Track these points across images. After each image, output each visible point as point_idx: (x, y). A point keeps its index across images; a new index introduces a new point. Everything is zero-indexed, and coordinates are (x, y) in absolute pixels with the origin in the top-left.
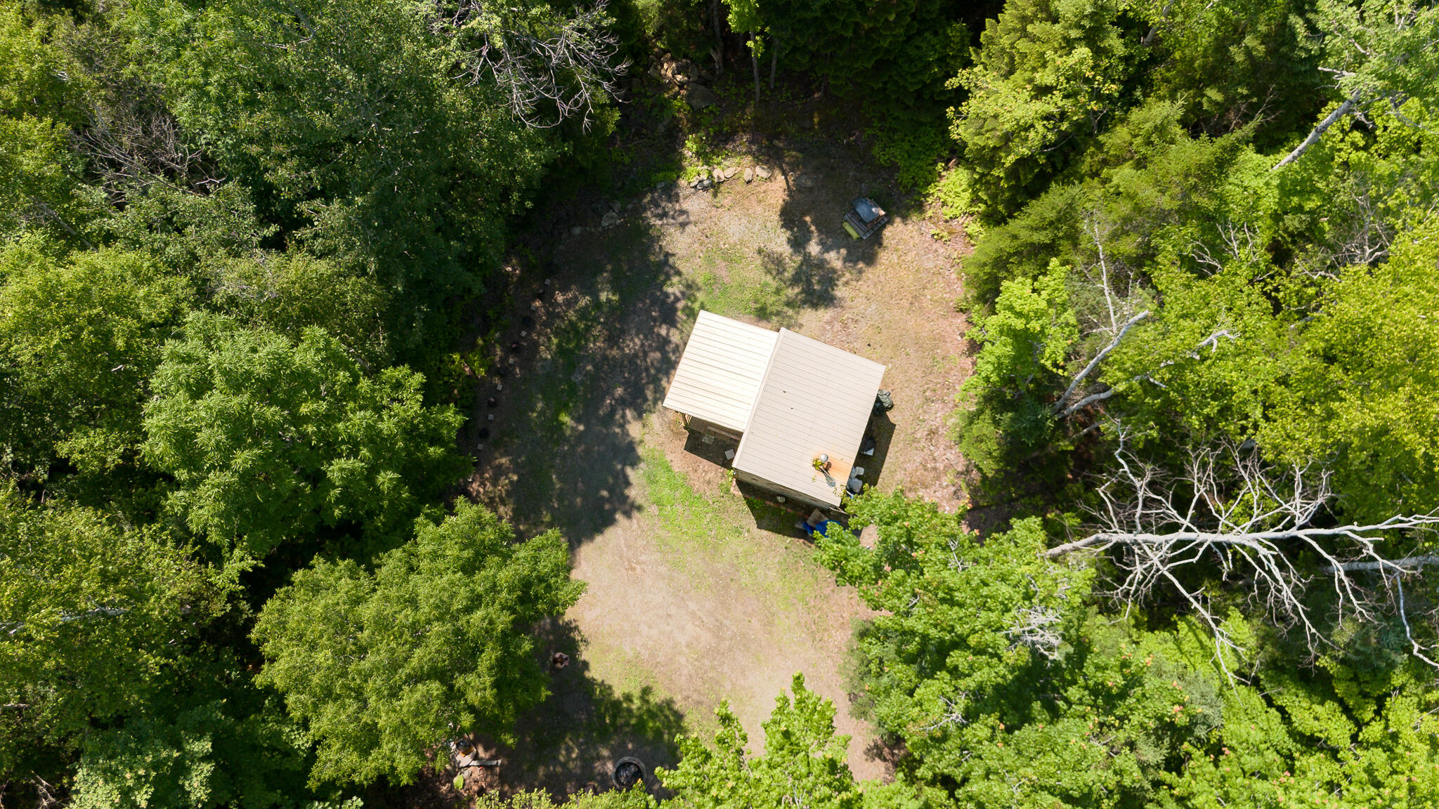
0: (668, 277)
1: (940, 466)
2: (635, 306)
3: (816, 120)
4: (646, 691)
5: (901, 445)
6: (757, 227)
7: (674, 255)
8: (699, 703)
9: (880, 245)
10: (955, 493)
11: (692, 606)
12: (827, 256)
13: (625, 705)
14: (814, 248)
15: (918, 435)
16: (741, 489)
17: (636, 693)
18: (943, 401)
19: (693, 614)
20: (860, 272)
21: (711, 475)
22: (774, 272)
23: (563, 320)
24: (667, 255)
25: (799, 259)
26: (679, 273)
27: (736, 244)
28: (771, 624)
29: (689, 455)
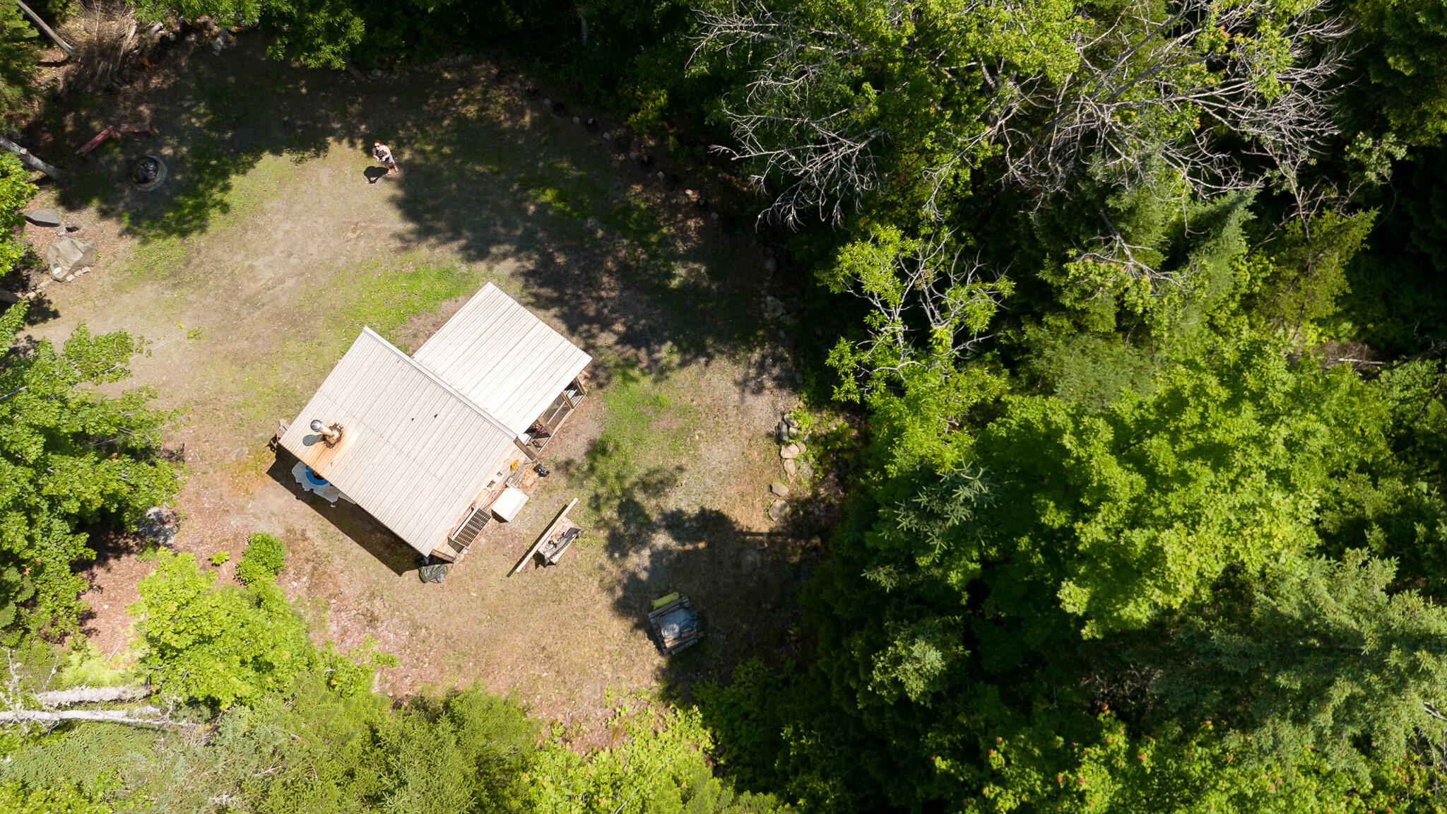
0: (683, 351)
2: (658, 304)
4: (225, 208)
5: (374, 576)
6: (709, 481)
7: (707, 364)
8: (188, 264)
9: (637, 627)
11: (290, 283)
12: (646, 552)
13: (221, 183)
14: (662, 539)
15: (377, 603)
17: (227, 199)
19: (282, 281)
20: (611, 590)
22: (648, 479)
23: (665, 220)
25: (655, 517)
26: (683, 364)
27: (696, 449)
28: (233, 362)
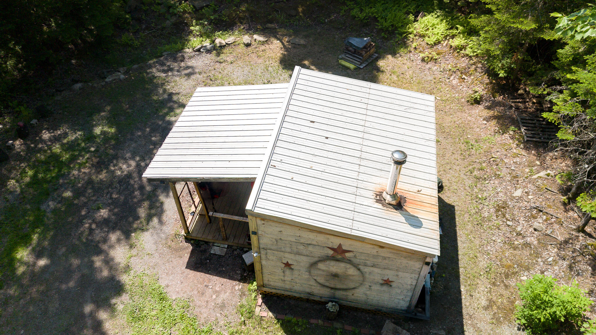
1: (532, 240)
2: (132, 134)
3: (300, 9)
7: (177, 94)
10: (571, 267)
16: (270, 309)
18: (497, 176)
21: (224, 296)
24: (171, 95)
29: (192, 274)
